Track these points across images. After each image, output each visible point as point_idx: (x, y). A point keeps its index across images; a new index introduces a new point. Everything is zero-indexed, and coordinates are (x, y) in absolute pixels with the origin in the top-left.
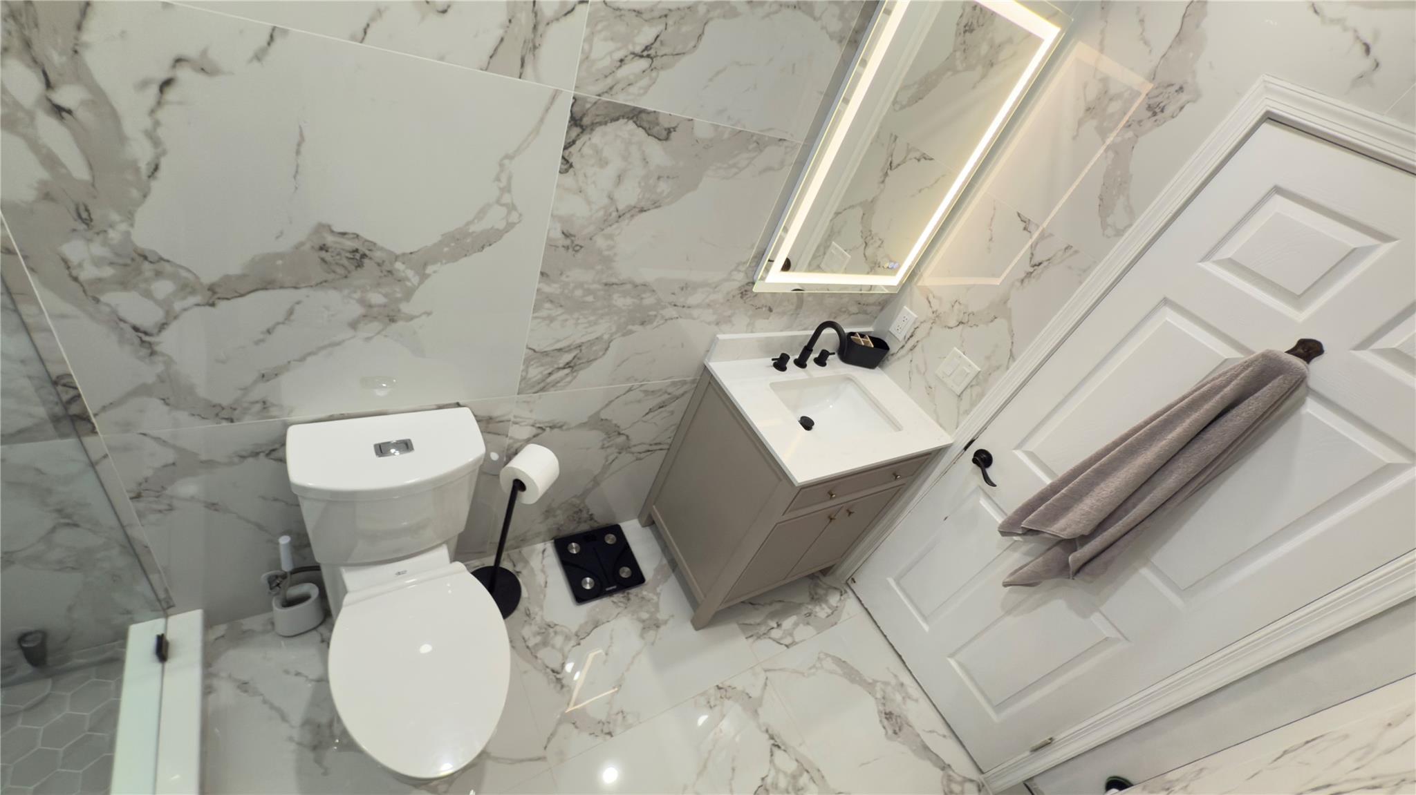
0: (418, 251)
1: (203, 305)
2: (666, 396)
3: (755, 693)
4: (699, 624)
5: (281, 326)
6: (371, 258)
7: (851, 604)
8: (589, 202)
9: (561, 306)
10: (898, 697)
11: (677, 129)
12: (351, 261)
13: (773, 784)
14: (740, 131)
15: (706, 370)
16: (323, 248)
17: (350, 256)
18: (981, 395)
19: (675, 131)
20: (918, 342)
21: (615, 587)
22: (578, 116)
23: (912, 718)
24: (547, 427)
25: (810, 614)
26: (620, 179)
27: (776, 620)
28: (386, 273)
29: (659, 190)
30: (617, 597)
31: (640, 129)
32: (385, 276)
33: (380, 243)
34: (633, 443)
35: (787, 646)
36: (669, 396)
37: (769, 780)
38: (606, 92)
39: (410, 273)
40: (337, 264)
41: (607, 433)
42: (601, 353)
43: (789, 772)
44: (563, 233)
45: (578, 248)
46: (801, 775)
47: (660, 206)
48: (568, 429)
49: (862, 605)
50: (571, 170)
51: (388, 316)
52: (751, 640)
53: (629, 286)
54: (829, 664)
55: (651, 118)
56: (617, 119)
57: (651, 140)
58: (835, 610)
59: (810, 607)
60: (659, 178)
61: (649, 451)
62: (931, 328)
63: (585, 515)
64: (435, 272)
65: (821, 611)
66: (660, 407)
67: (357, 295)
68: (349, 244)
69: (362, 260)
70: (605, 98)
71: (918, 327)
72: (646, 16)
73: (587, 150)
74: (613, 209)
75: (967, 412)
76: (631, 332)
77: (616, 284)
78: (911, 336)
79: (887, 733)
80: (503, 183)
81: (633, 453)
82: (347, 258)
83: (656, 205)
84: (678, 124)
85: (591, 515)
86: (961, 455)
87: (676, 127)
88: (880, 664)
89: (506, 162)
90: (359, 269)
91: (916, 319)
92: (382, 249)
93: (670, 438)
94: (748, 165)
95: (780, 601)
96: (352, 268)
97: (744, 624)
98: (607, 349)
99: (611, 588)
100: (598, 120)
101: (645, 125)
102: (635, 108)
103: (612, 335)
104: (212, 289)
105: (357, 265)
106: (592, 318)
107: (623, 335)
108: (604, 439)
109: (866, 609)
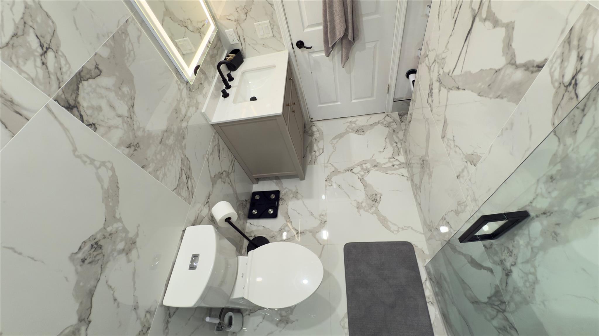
0: (106, 217)
1: (88, 326)
2: (216, 147)
3: (333, 169)
4: (303, 179)
5: (115, 293)
6: (99, 240)
7: (318, 124)
8: (117, 127)
9: (161, 167)
10: (354, 125)
11: (98, 63)
12: (96, 250)
13: (361, 176)
14: (113, 36)
15: (213, 125)
16: (83, 261)
17: (93, 249)
18: (278, 27)
19: (98, 65)
20: (243, 36)
21: (277, 202)
22: (67, 105)
23: (361, 124)
24: (207, 200)
25: (316, 139)
26: (112, 107)
27: (313, 152)
28: (110, 237)
29: (126, 93)
30: (281, 203)
31: (89, 80)
32: (111, 237)
33: (93, 232)
34: (227, 170)
35: (323, 152)
36: (217, 146)
37: (360, 177)
38: (59, 83)
39: (115, 226)
40: (95, 257)
41: (220, 178)
42: (189, 163)
43: (360, 170)
44: (127, 147)
45: (138, 145)
46: (363, 166)
47: (134, 97)
48: (212, 192)
49: (321, 120)
50: (96, 125)
51: (132, 244)
52: (316, 163)
53: (165, 134)
54: (334, 141)
55: (85, 71)
56: (78, 88)
57: (99, 79)
58: (318, 131)
59: (313, 138)
60: (120, 88)
61: (233, 166)
62: (241, 27)
63: (244, 203)
64: (120, 214)
65: (316, 135)
66: (219, 152)
67: (115, 254)
68: (87, 247)
69: (98, 244)
70: (63, 86)
71: (237, 32)
72: (20, 33)
73: (89, 112)
74: (126, 119)
75: (281, 38)
76: (185, 145)
77: (162, 138)
78: (239, 37)
79: (362, 134)
80: (88, 161)
81: (231, 173)
82: (94, 251)
83: (133, 98)
84: (95, 61)
85: (245, 200)
86: (294, 51)
87: (96, 63)
88: (341, 125)
89: (77, 153)
90: (102, 248)
91: (233, 30)
92: (97, 233)
93: (232, 155)
94: (133, 46)
95: (307, 147)
96: (100, 251)
97: (309, 163)
98: (188, 159)
99: (276, 204)
100: (74, 96)
101: (88, 76)
102: (76, 75)
103: (183, 153)
104: (81, 320)
105: (99, 248)
106: (172, 157)
107: (185, 149)
108: (222, 180)
109: (323, 120)
